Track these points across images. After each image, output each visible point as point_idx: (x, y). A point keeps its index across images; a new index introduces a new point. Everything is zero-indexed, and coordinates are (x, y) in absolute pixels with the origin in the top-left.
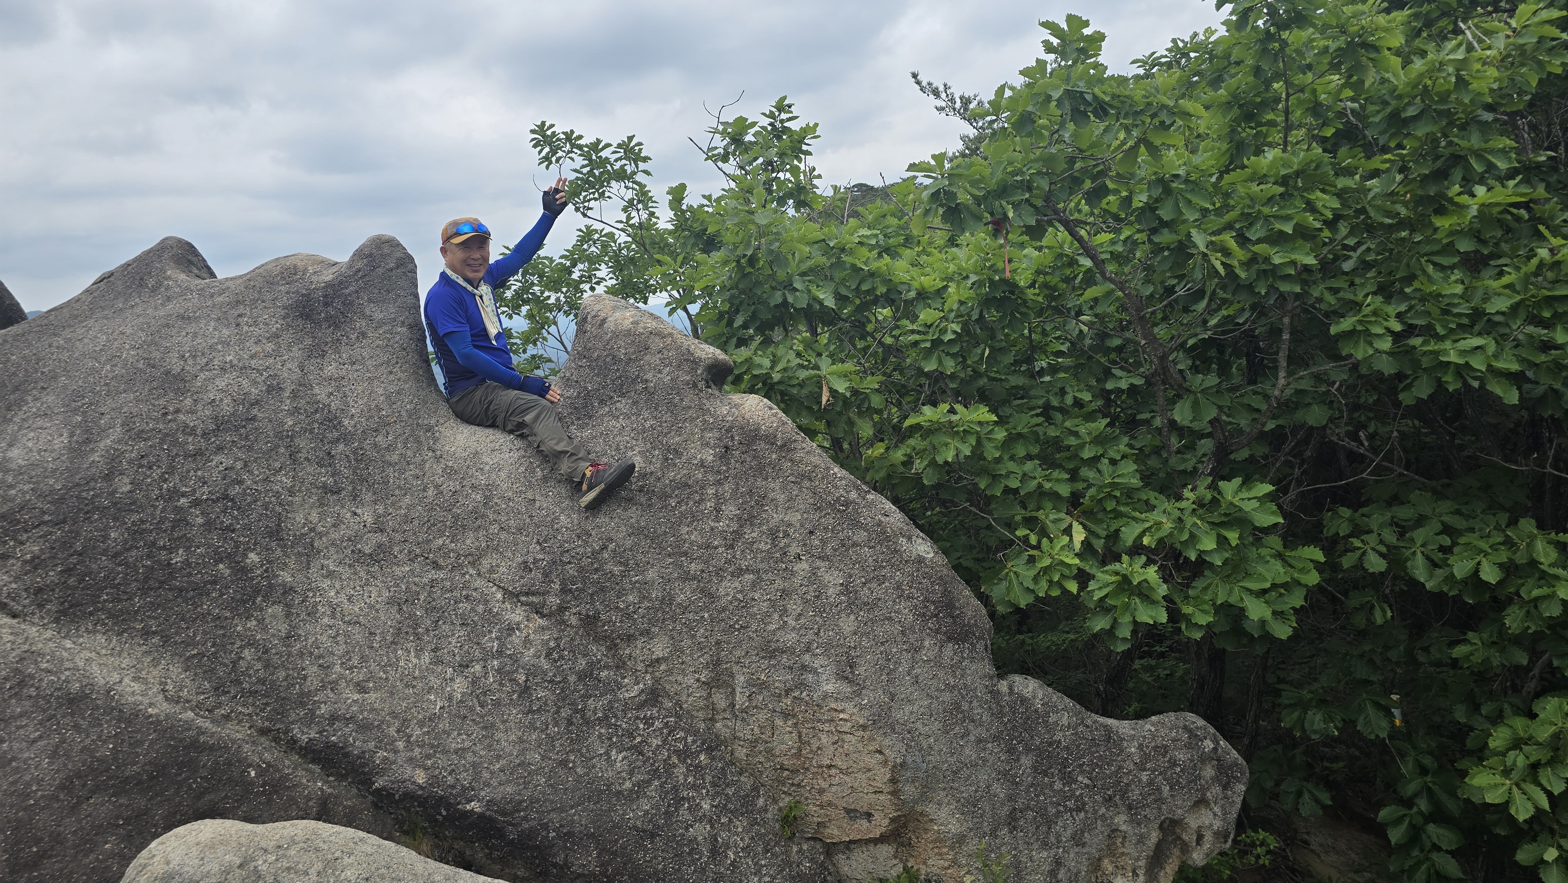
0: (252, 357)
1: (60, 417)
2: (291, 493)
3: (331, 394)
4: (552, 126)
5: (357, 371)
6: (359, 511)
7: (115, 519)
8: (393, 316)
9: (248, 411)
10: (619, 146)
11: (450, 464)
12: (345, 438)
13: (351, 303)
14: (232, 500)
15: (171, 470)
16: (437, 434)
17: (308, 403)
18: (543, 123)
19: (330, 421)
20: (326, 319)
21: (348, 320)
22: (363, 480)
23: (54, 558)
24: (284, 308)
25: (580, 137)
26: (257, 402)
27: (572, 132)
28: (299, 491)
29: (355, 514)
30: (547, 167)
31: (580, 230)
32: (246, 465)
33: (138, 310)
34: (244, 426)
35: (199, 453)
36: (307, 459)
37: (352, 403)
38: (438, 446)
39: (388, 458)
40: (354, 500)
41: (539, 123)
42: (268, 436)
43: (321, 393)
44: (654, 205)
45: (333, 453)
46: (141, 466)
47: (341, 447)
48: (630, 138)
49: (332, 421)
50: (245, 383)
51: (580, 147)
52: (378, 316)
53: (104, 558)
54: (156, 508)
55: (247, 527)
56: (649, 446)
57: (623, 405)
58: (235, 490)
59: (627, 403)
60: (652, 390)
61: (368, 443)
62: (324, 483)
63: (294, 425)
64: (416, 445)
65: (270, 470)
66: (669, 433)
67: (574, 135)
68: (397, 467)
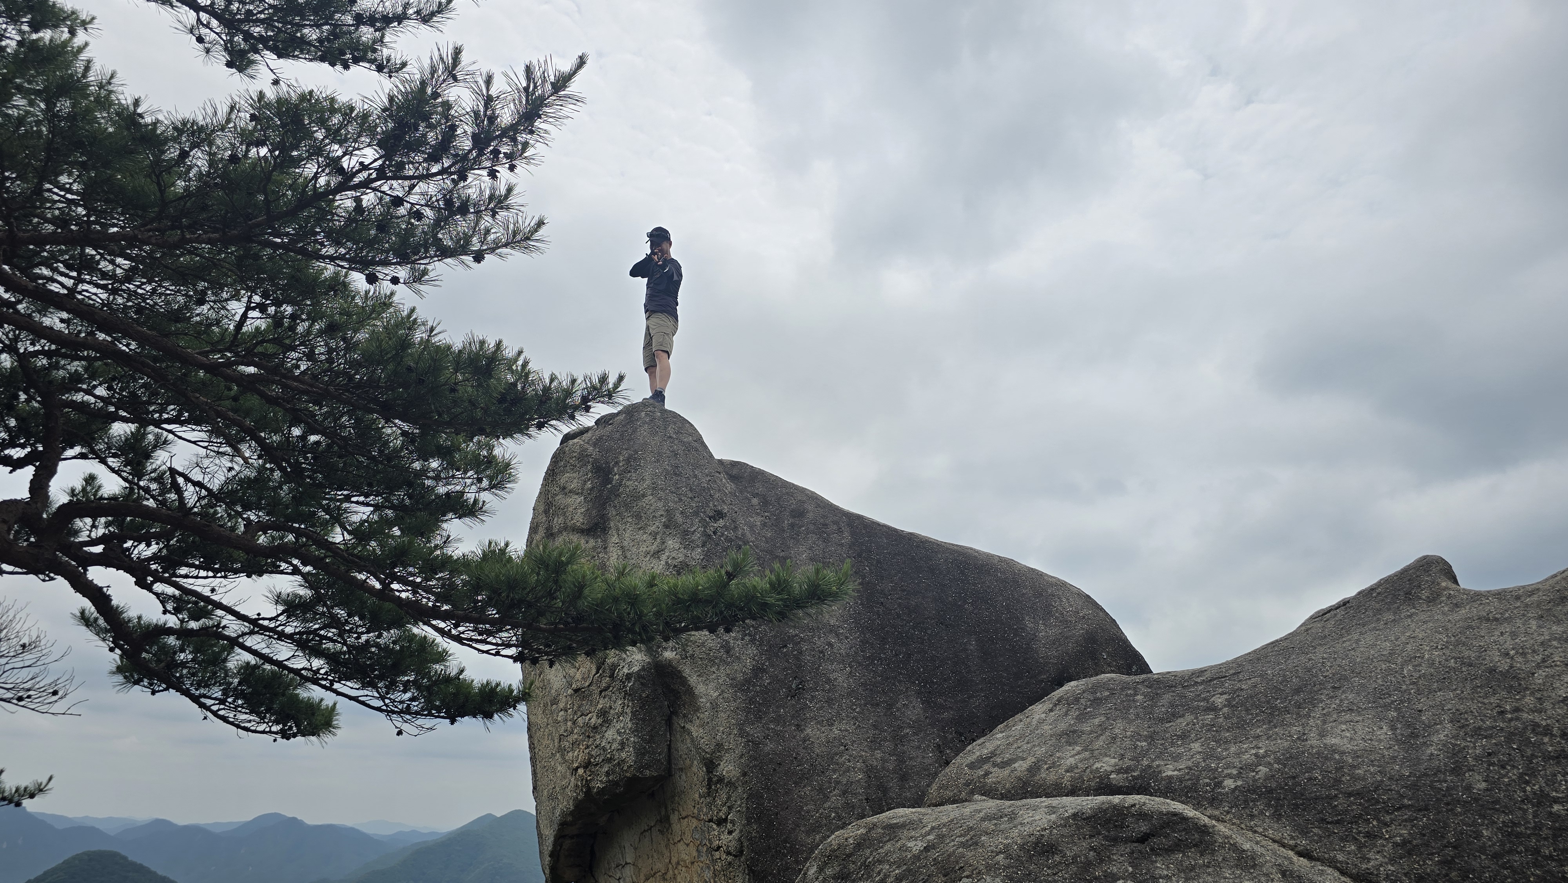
1: (1370, 712)
7: (1481, 817)
23: (1426, 845)
46: (1491, 764)
53: (1483, 857)
54: (1525, 811)
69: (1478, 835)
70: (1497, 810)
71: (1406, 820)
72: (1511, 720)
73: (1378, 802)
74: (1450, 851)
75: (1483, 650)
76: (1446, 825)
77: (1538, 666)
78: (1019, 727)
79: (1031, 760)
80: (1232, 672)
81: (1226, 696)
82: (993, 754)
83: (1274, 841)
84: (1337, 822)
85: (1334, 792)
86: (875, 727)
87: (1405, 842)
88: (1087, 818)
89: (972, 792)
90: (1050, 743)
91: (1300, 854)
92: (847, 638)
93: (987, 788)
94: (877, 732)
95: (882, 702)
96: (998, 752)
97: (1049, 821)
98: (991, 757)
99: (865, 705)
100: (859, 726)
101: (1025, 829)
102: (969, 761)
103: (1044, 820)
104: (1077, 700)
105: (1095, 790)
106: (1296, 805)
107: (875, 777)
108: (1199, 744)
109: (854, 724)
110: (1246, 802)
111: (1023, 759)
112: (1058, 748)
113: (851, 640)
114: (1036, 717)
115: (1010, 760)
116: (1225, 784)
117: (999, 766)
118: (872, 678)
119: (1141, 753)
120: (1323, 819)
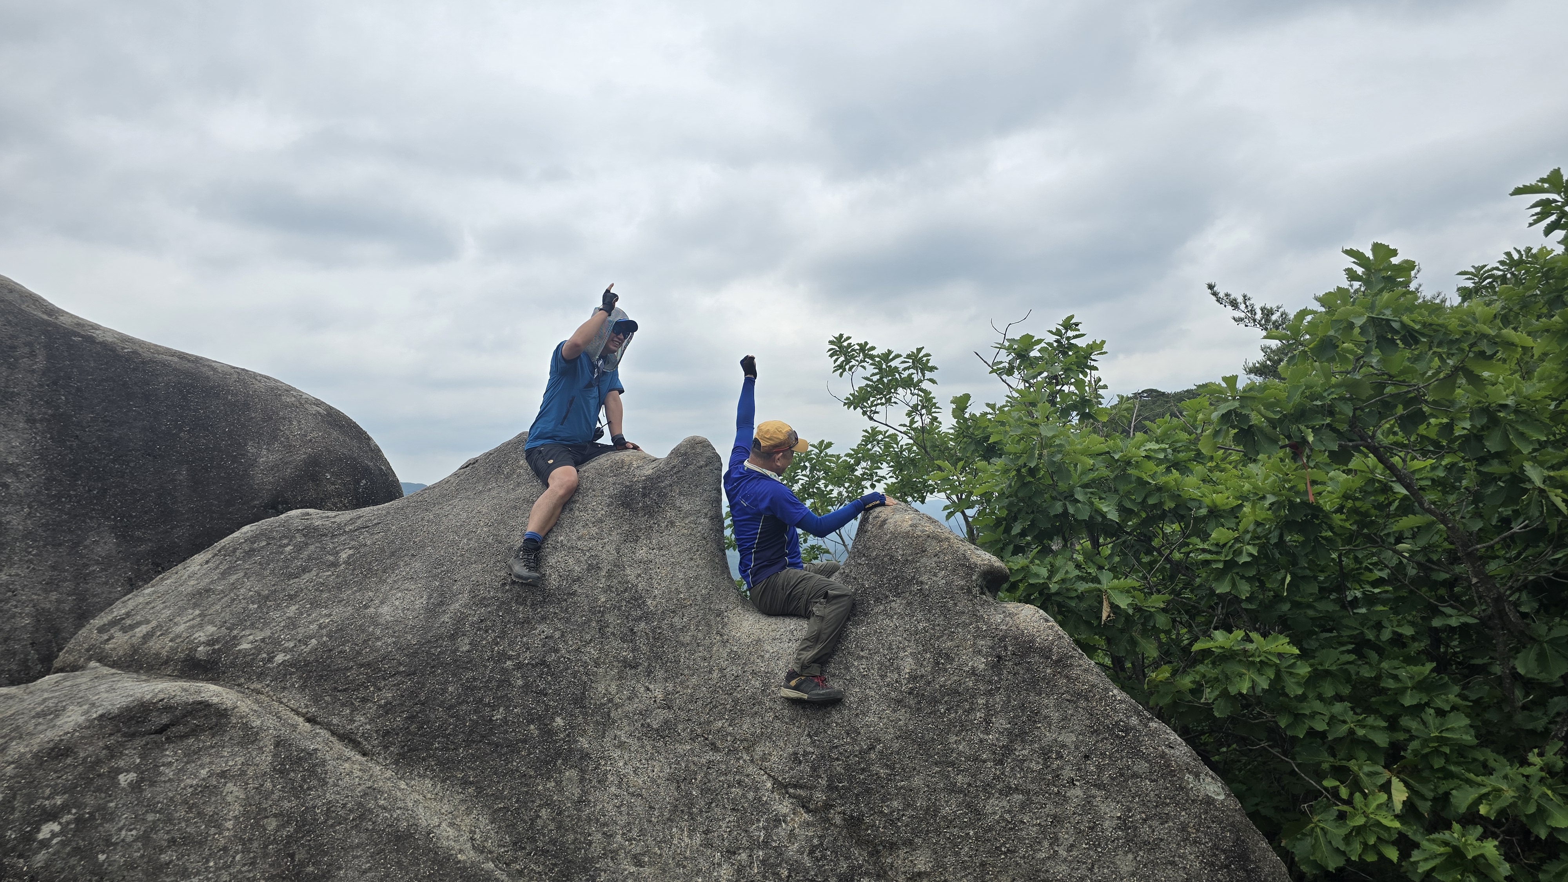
0: (579, 539)
1: (423, 582)
2: (597, 665)
3: (639, 575)
4: (848, 338)
5: (663, 556)
6: (651, 687)
7: (454, 675)
8: (698, 508)
9: (570, 586)
10: (909, 356)
11: (735, 649)
12: (647, 617)
13: (665, 495)
14: (548, 666)
15: (503, 634)
16: (726, 620)
17: (620, 582)
18: (841, 336)
19: (636, 600)
20: (643, 508)
21: (661, 510)
22: (658, 657)
23: (402, 705)
24: (610, 497)
25: (873, 348)
26: (579, 579)
27: (866, 343)
28: (604, 663)
29: (648, 689)
30: (841, 375)
31: (866, 431)
32: (562, 636)
33: (494, 493)
34: (566, 600)
35: (527, 621)
36: (613, 634)
37: (656, 585)
38: (726, 631)
39: (681, 638)
40: (649, 676)
41: (837, 335)
42: (584, 610)
43: (631, 573)
44: (937, 410)
45: (635, 629)
46: (479, 629)
47: (643, 624)
48: (919, 350)
49: (637, 600)
50: (571, 561)
51: (872, 357)
52: (686, 507)
53: (440, 709)
54: (486, 667)
55: (557, 693)
56: (921, 648)
57: (898, 605)
58: (551, 658)
59: (901, 604)
60: (927, 592)
61: (665, 624)
62: (625, 658)
63: (606, 602)
64: (706, 628)
65: (581, 642)
66: (942, 636)
67: (868, 347)
68: (688, 648)
71: (394, 685)
78: (168, 582)
79: (154, 623)
81: (351, 552)
82: (128, 615)
83: (293, 710)
84: (345, 690)
85: (351, 664)
86: (54, 568)
87: (386, 704)
89: (90, 659)
90: (180, 604)
91: (308, 720)
93: (104, 654)
94: (55, 573)
95: (67, 542)
96: (133, 612)
97: (76, 724)
98: (123, 619)
99: (44, 546)
100: (34, 569)
101: (50, 734)
102: (102, 623)
103: (73, 723)
104: (235, 550)
105: (182, 662)
106: (321, 676)
107: (46, 620)
108: (297, 606)
109: (28, 568)
110: (285, 675)
111: (148, 622)
112: (182, 611)
113: (34, 478)
114: (191, 569)
115: (137, 623)
116: (276, 659)
117: (124, 630)
118: (57, 516)
119: (244, 620)
120: (336, 688)
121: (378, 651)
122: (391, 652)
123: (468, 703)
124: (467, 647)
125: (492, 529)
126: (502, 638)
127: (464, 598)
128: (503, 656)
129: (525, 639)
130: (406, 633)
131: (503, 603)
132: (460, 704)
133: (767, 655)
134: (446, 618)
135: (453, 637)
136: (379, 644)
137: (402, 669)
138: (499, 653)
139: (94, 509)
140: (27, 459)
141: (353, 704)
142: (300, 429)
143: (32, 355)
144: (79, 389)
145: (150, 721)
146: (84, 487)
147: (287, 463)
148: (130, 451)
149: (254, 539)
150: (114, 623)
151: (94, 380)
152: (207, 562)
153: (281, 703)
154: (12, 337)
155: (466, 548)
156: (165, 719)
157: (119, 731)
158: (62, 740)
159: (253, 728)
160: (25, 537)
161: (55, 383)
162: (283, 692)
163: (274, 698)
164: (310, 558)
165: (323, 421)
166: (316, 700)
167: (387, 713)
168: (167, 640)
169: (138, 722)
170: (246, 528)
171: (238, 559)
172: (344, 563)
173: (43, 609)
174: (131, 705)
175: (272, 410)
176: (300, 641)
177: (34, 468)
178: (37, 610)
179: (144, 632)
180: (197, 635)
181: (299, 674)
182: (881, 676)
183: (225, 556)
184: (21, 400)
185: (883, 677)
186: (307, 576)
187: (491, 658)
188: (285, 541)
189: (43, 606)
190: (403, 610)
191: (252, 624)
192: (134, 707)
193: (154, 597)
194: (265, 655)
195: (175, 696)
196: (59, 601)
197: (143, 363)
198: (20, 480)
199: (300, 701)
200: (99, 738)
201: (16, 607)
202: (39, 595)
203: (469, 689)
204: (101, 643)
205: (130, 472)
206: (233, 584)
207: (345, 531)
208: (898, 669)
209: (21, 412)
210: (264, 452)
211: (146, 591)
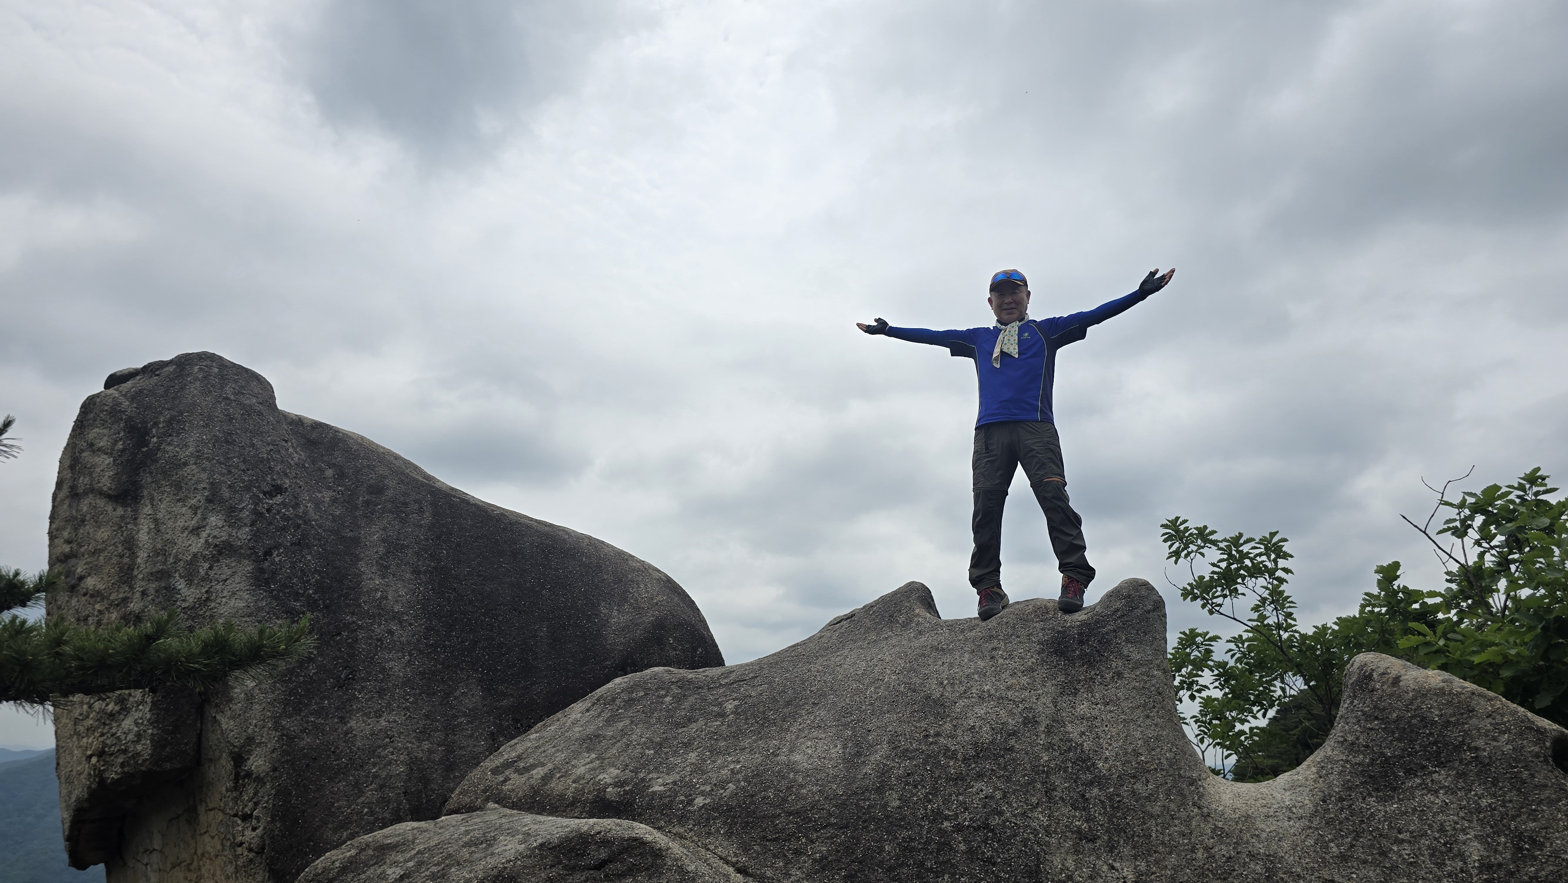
0: (1009, 688)
1: (834, 730)
2: (1048, 834)
3: (1083, 733)
4: (1185, 521)
5: (1111, 712)
6: (1117, 865)
7: (889, 833)
8: (1150, 658)
9: (1006, 740)
10: (1261, 542)
11: (1220, 824)
12: (1099, 781)
13: (1109, 642)
14: (992, 831)
15: (935, 791)
16: (1201, 789)
17: (1061, 740)
18: (1177, 518)
19: (1083, 761)
20: (1080, 657)
21: (1104, 659)
22: (1120, 830)
23: (839, 861)
24: (1040, 643)
25: (1213, 532)
26: (1014, 733)
27: (1205, 527)
28: (1055, 832)
29: (1113, 868)
30: (1176, 562)
31: (1184, 633)
32: (1004, 796)
33: (894, 641)
34: (1003, 756)
35: (959, 778)
36: (1061, 798)
37: (1105, 746)
38: (1202, 802)
39: (1149, 808)
40: (1111, 851)
41: (1172, 518)
42: (1025, 769)
43: (1074, 731)
44: (1292, 605)
45: (1087, 796)
46: (907, 784)
47: (1096, 791)
48: (1273, 535)
49: (1085, 762)
50: (1003, 713)
51: (1214, 543)
52: (1136, 656)
53: (880, 871)
54: (922, 827)
55: (1007, 862)
56: (1489, 829)
57: (1442, 776)
58: (995, 821)
59: (1449, 775)
60: (1487, 761)
61: (1125, 790)
62: (1079, 828)
63: (1049, 761)
64: (1179, 798)
65: (1027, 804)
66: (1519, 816)
67: (1207, 531)
68: (1159, 821)
69: (881, 850)
70: (901, 826)
71: (828, 838)
72: (931, 743)
73: (810, 820)
74: (855, 866)
75: (927, 677)
76: (859, 841)
77: (960, 697)
78: (553, 728)
79: (550, 766)
80: (751, 675)
81: (736, 703)
82: (519, 758)
83: (721, 858)
84: (775, 840)
85: (778, 811)
86: (427, 717)
87: (823, 858)
88: (553, 848)
89: (487, 800)
90: (572, 748)
91: (739, 871)
92: (411, 625)
93: (502, 795)
94: (428, 722)
95: (439, 691)
96: (524, 756)
97: (517, 852)
98: (516, 762)
99: (420, 695)
100: (410, 716)
101: (492, 861)
102: (494, 766)
103: (513, 851)
104: (614, 700)
105: (591, 803)
106: (747, 823)
107: (418, 769)
108: (696, 754)
109: (405, 715)
110: (708, 819)
111: (543, 765)
112: (576, 755)
113: (416, 626)
114: (573, 716)
115: (531, 765)
116: (696, 802)
117: (520, 772)
118: (433, 666)
119: (643, 764)
120: (764, 837)
121: (805, 799)
122: (819, 801)
123: (908, 866)
124: (897, 803)
125: (901, 677)
126: (935, 795)
127: (884, 749)
128: (938, 816)
129: (961, 798)
130: (830, 782)
131: (929, 756)
132: (901, 866)
133: (1264, 835)
134: (867, 769)
135: (880, 790)
136: (804, 791)
137: (833, 820)
138: (933, 811)
139: (465, 661)
140: (411, 608)
141: (786, 856)
142: (647, 592)
143: (421, 511)
144: (458, 545)
145: (589, 854)
146: (458, 638)
147: (636, 625)
148: (499, 605)
149: (631, 689)
150: (507, 765)
151: (471, 537)
152: (588, 710)
153: (708, 849)
154: (405, 494)
155: (875, 696)
156: (603, 854)
157: (560, 863)
158: (505, 868)
159: (688, 872)
160: (404, 684)
161: (438, 538)
162: (708, 838)
163: (700, 844)
164: (692, 709)
165: (665, 587)
166: (745, 848)
167: (824, 870)
168: (569, 781)
169: (577, 855)
170: (618, 680)
171: (619, 708)
172: (732, 713)
173: (416, 757)
174: (571, 836)
175: (621, 572)
176: (715, 785)
177: (416, 617)
178: (411, 758)
179: (542, 773)
180: (601, 777)
181: (723, 819)
182: (1436, 864)
183: (605, 704)
184: (410, 552)
185: (1441, 865)
186: (694, 726)
187: (925, 817)
188: (663, 692)
189: (416, 754)
190: (819, 758)
191: (656, 768)
192: (573, 838)
193: (541, 741)
194: (682, 798)
195: (610, 829)
196: (430, 751)
197: (510, 523)
198: (403, 628)
199: (729, 849)
200: (540, 869)
201: (392, 754)
202: (413, 743)
203: (907, 849)
204: (498, 784)
205: (498, 626)
206: (622, 730)
207: (721, 684)
208: (1461, 856)
209: (409, 563)
210: (615, 613)
211: (532, 737)
